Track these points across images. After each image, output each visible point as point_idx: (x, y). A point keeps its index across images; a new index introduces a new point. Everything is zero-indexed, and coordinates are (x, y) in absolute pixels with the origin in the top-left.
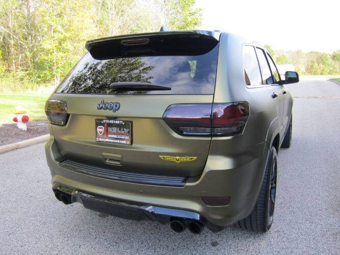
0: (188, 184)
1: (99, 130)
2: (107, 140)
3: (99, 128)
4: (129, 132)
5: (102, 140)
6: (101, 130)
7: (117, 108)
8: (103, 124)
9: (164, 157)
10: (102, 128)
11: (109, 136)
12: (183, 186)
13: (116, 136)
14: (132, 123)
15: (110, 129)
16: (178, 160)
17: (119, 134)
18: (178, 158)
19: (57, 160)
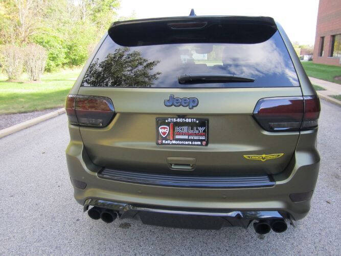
0: (278, 183)
1: (161, 131)
2: (174, 142)
3: (161, 128)
4: (204, 131)
5: (166, 142)
6: (164, 130)
7: (195, 105)
8: (168, 124)
9: (249, 157)
10: (167, 128)
11: (177, 137)
12: (272, 185)
13: (186, 137)
14: (208, 121)
15: (177, 129)
16: (263, 158)
17: (191, 135)
18: (264, 156)
19: (94, 171)
